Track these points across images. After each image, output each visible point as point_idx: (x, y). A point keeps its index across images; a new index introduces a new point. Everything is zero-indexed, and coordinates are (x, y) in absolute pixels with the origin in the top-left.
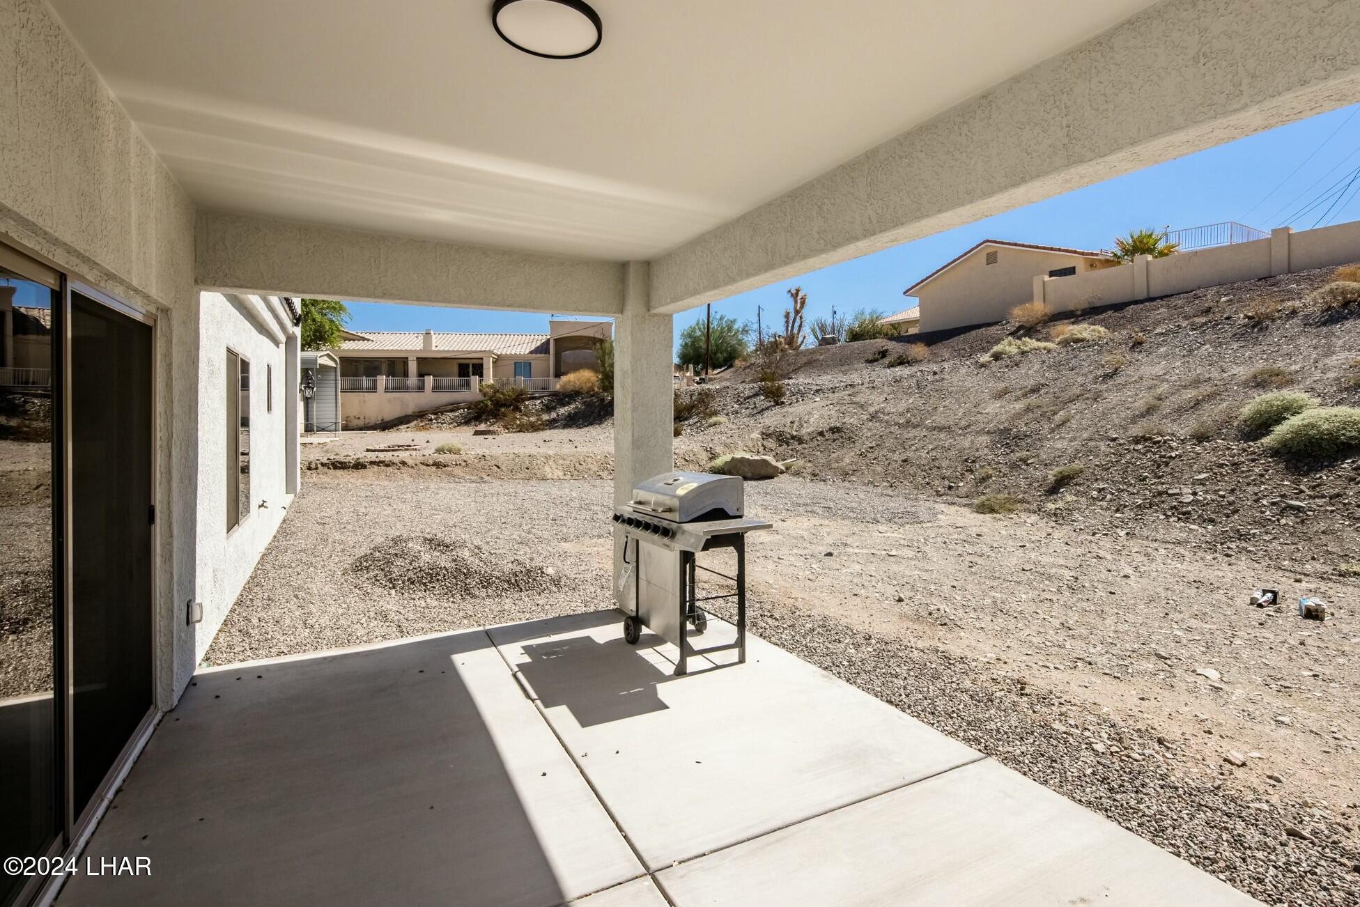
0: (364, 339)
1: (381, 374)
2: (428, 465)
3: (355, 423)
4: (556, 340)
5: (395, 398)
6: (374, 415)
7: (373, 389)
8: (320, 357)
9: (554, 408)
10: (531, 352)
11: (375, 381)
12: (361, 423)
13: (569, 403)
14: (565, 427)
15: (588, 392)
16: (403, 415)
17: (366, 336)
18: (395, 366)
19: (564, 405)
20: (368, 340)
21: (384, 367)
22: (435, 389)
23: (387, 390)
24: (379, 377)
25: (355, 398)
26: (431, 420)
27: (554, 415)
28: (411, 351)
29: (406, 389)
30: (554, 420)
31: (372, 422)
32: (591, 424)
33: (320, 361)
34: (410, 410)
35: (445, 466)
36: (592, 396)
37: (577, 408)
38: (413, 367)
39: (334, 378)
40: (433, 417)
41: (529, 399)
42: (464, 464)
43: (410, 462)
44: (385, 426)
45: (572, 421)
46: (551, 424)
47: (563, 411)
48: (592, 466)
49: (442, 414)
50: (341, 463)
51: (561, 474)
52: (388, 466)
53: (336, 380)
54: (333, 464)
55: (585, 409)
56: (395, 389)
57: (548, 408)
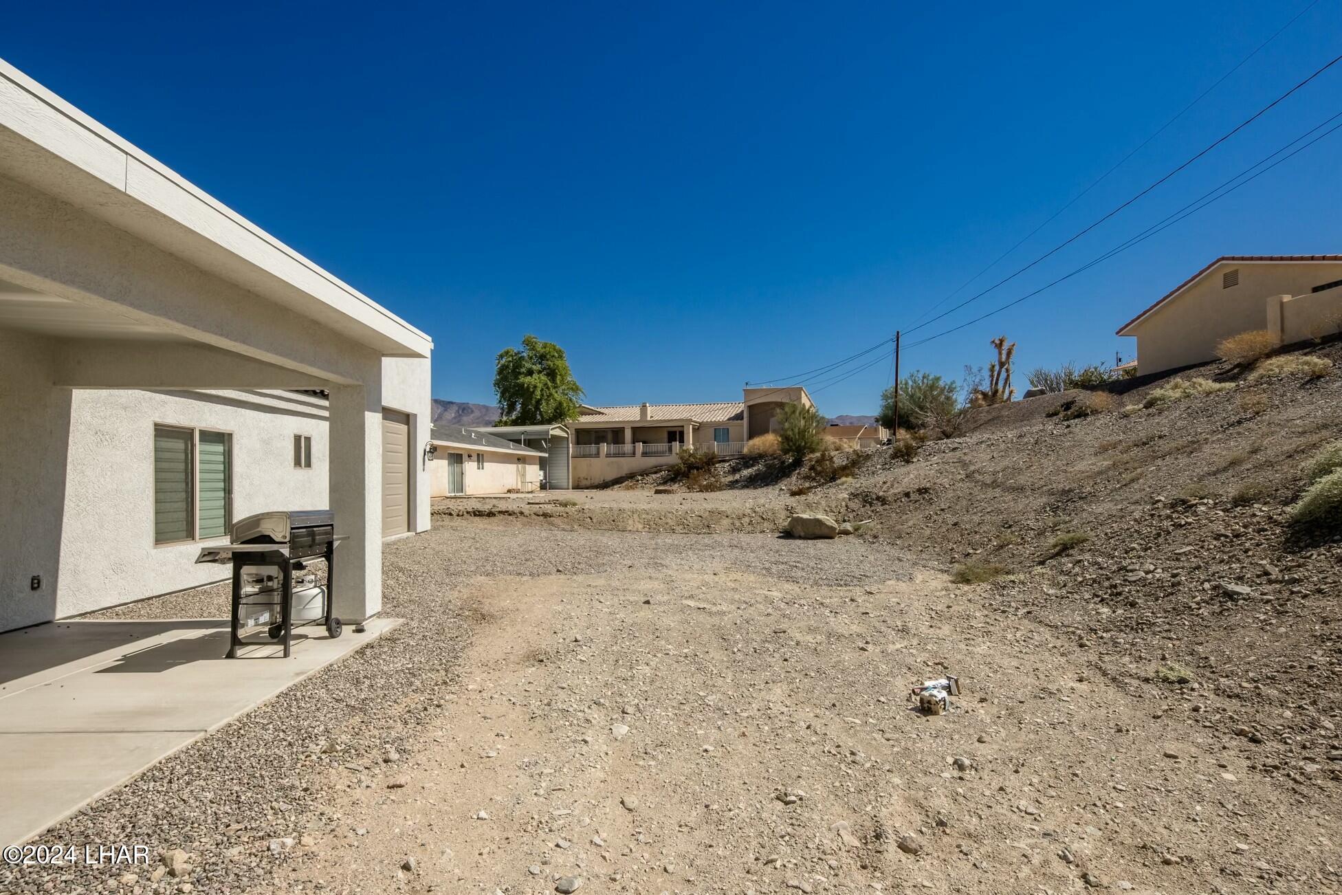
0: (598, 413)
1: (604, 442)
3: (584, 483)
4: (750, 407)
5: (612, 462)
6: (598, 479)
7: (597, 455)
8: (555, 429)
9: (739, 470)
10: (729, 419)
11: (598, 449)
12: (588, 483)
13: (753, 466)
14: (744, 487)
15: (771, 455)
16: (619, 476)
17: (600, 410)
18: (614, 434)
19: (748, 467)
20: (602, 414)
21: (610, 436)
22: (645, 454)
23: (608, 455)
24: (601, 444)
25: (584, 462)
26: (638, 481)
27: (737, 476)
28: (628, 421)
29: (623, 455)
30: (737, 481)
31: (597, 481)
32: (767, 485)
33: (554, 432)
34: (624, 472)
36: (775, 458)
37: (758, 469)
38: (628, 435)
40: (640, 478)
41: (720, 462)
44: (604, 486)
45: (753, 482)
46: (732, 485)
47: (746, 472)
49: (647, 475)
55: (766, 471)
56: (617, 455)
57: (734, 470)
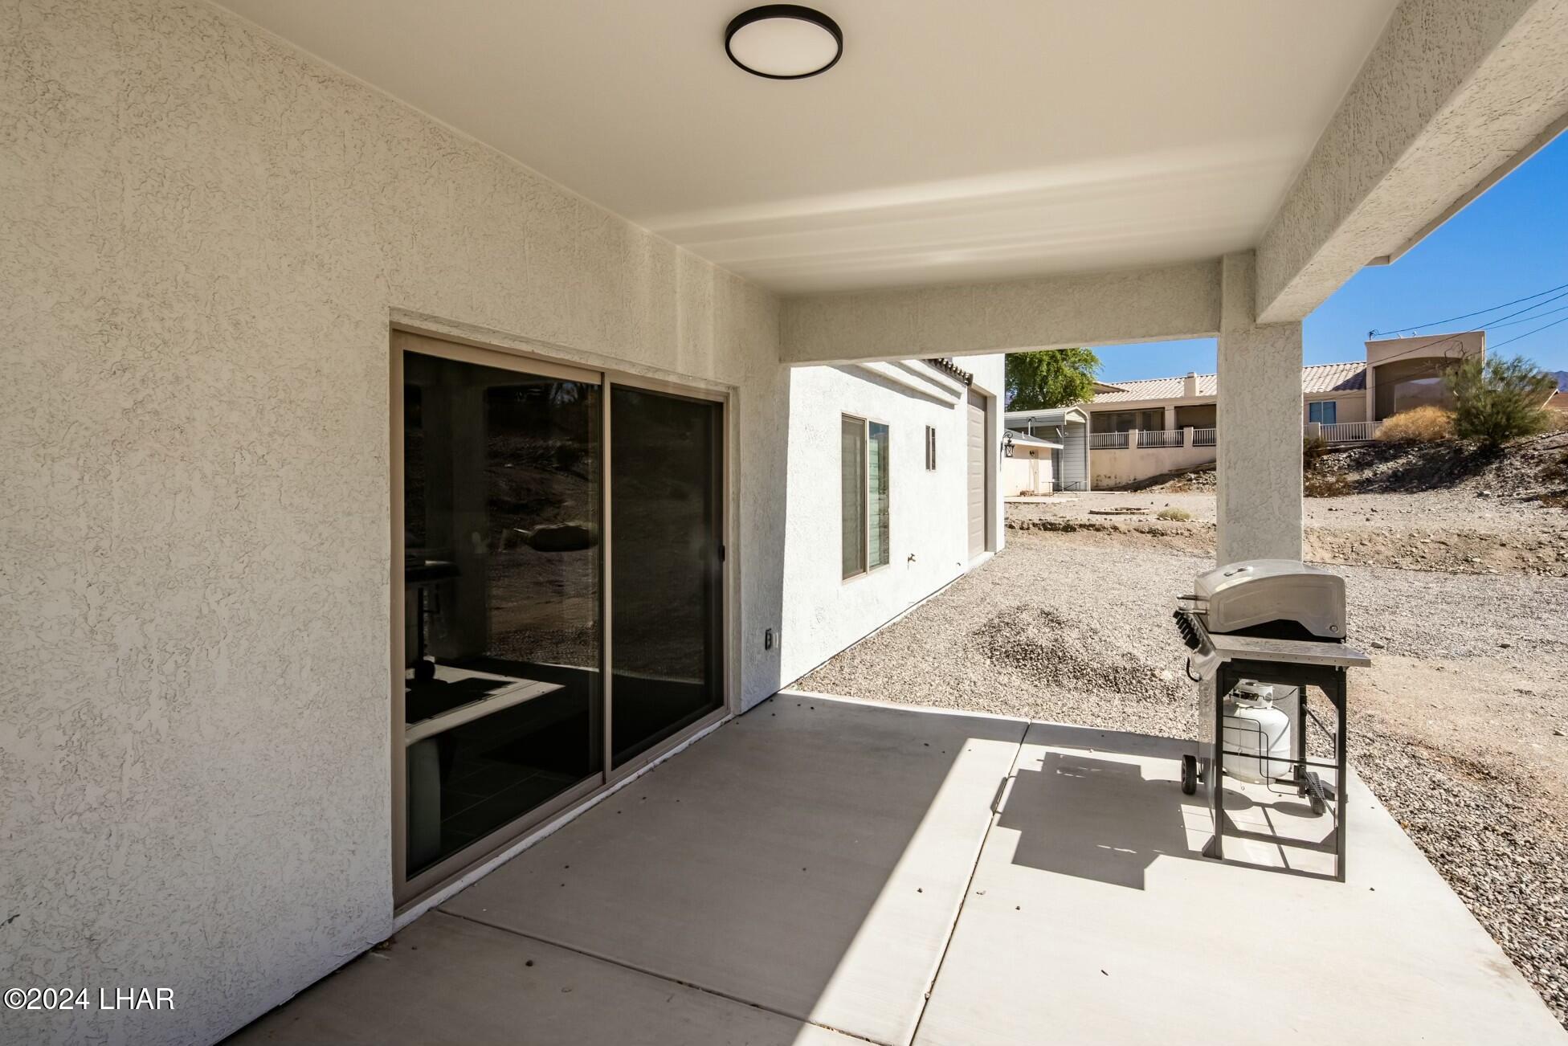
0: (1118, 390)
1: (1134, 428)
2: (1142, 532)
3: (1105, 482)
4: (1376, 368)
5: (1148, 455)
6: (1126, 476)
7: (1125, 445)
8: (1068, 413)
9: (1370, 465)
10: (1337, 389)
11: (1127, 437)
12: (1111, 483)
13: (1395, 457)
14: (1384, 490)
15: (1430, 441)
16: (1158, 474)
17: (1121, 387)
18: (1150, 418)
19: (1387, 460)
20: (1123, 391)
21: (1139, 420)
22: (1197, 443)
23: (1140, 445)
24: (1131, 432)
25: (1105, 455)
26: (1191, 480)
27: (1368, 474)
28: (1170, 399)
29: (1163, 444)
30: (1368, 480)
31: (1124, 481)
32: (1434, 487)
33: (1068, 418)
34: (1166, 467)
35: (1163, 535)
36: (1439, 445)
37: (1409, 463)
38: (1170, 418)
39: (1083, 434)
40: (1193, 476)
41: (1330, 452)
42: (1187, 533)
43: (1123, 527)
44: (1137, 486)
45: (1397, 483)
46: (1363, 487)
47: (1384, 468)
48: (1383, 549)
49: (1205, 473)
50: (1051, 524)
51: (1327, 556)
52: (1098, 530)
53: (1085, 437)
54: (1044, 525)
55: (1424, 465)
56: (1152, 444)
57: (1359, 465)
